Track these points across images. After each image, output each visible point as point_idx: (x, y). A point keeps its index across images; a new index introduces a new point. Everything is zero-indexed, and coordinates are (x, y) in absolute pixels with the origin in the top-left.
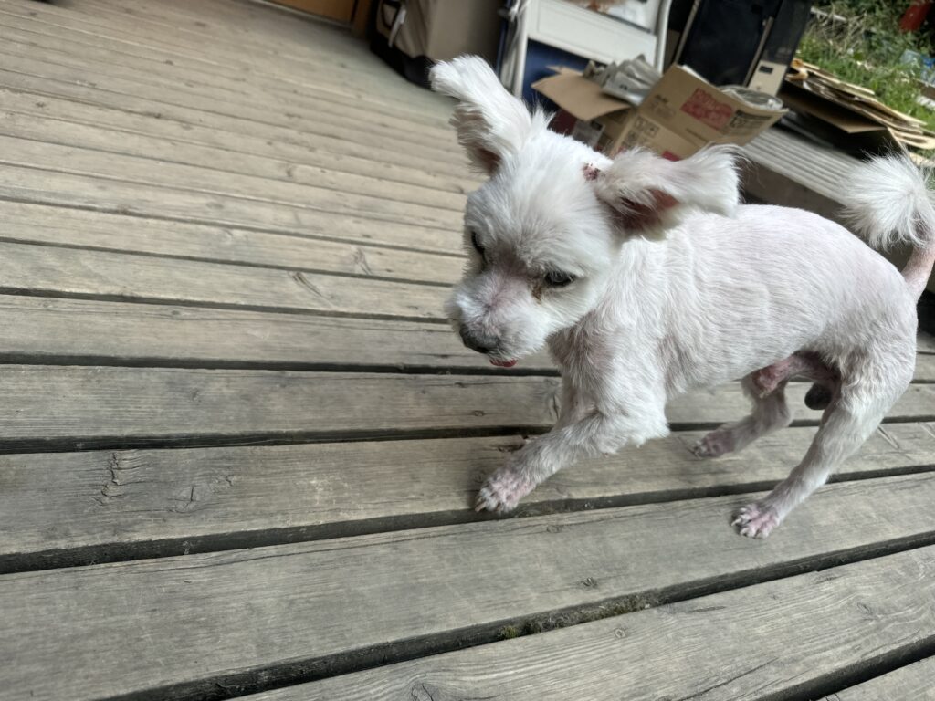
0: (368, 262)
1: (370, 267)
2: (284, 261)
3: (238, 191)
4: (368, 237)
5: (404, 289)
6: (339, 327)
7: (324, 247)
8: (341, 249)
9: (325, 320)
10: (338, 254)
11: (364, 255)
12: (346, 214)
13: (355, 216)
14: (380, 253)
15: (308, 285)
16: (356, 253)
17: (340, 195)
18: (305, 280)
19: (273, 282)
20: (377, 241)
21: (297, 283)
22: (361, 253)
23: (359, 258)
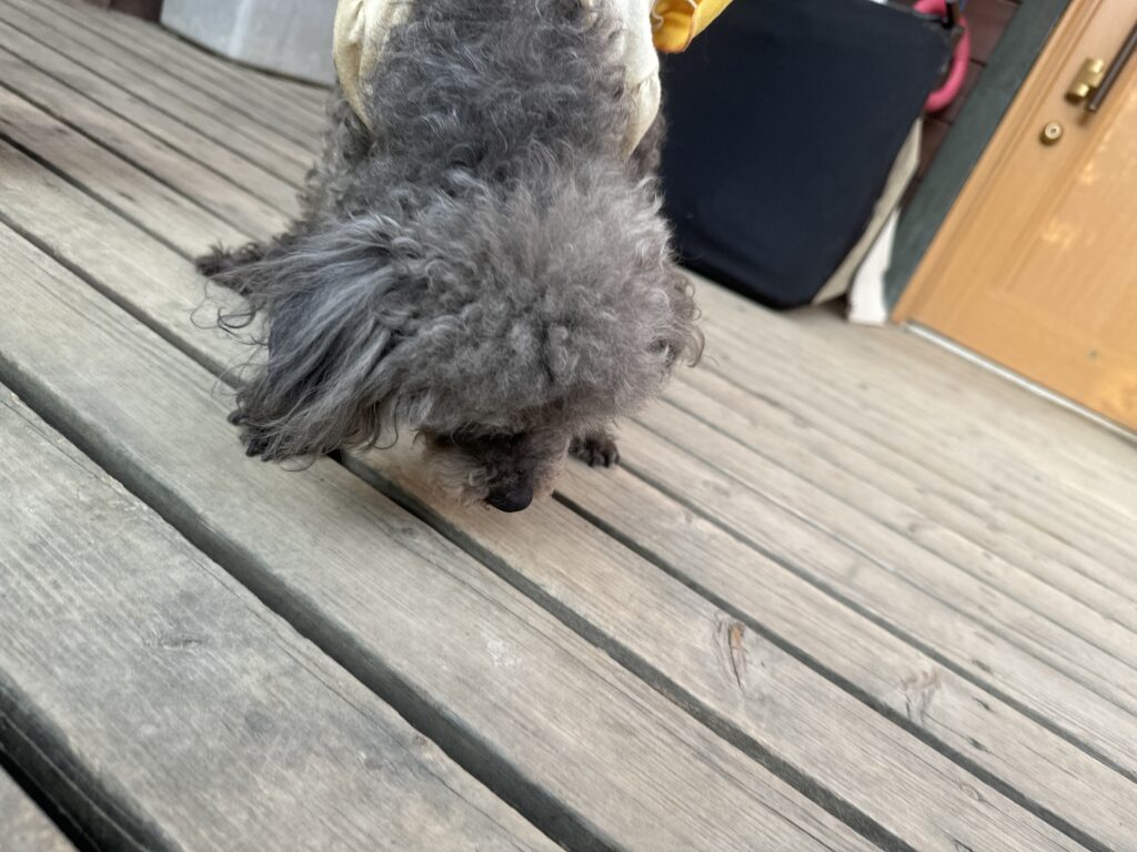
0: (937, 700)
1: (930, 711)
2: (737, 596)
3: (785, 497)
4: (985, 669)
5: (981, 799)
6: (700, 756)
7: (856, 628)
8: (894, 649)
9: (684, 724)
10: (877, 652)
11: (938, 687)
12: (971, 618)
13: (990, 629)
14: (987, 707)
15: (735, 652)
16: (925, 674)
17: (988, 593)
18: (739, 643)
19: (666, 605)
20: (1000, 686)
21: (714, 637)
22: (934, 680)
23: (918, 684)
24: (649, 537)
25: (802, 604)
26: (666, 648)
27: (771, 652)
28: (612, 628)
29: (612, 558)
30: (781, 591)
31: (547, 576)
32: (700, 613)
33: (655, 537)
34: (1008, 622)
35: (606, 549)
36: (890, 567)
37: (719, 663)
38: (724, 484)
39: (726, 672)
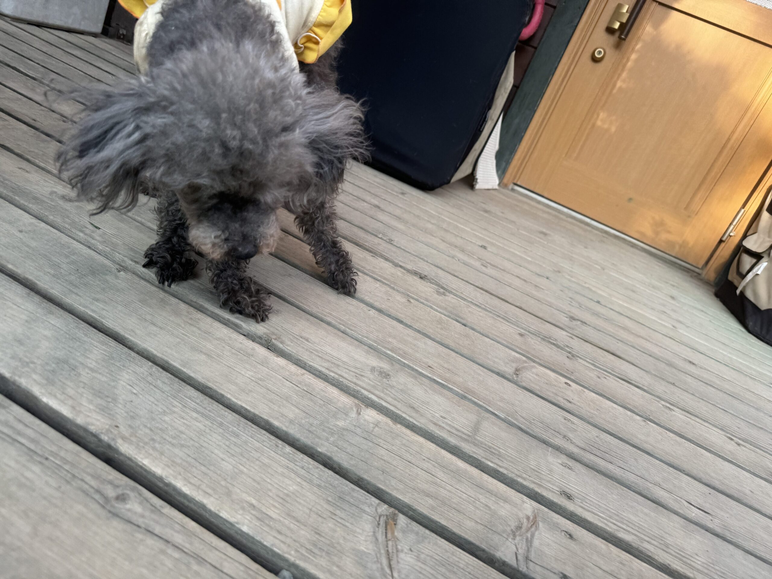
0: (536, 543)
1: (532, 556)
2: (393, 482)
3: (430, 367)
4: (569, 497)
7: (480, 486)
8: (505, 500)
10: (494, 506)
11: (537, 528)
12: (558, 449)
13: (571, 456)
14: (571, 536)
15: (390, 543)
16: (528, 518)
17: (569, 420)
18: (393, 533)
19: (338, 512)
20: (579, 511)
21: (374, 532)
22: (534, 522)
23: (523, 530)
24: (327, 439)
25: (440, 474)
26: (336, 559)
27: (417, 534)
28: (293, 552)
29: (296, 473)
30: (426, 465)
31: (241, 512)
32: (364, 511)
33: (332, 439)
34: (583, 446)
35: (291, 465)
36: (502, 415)
37: (378, 561)
38: (385, 366)
39: (383, 569)
